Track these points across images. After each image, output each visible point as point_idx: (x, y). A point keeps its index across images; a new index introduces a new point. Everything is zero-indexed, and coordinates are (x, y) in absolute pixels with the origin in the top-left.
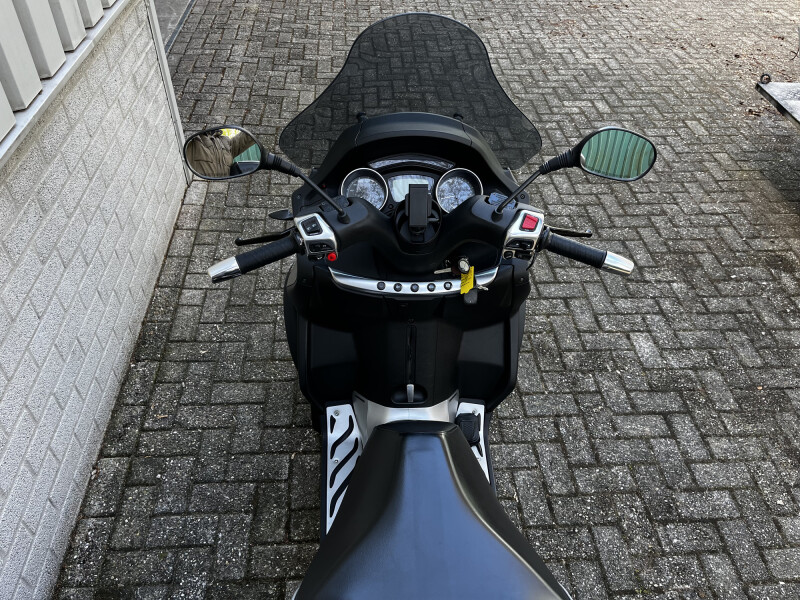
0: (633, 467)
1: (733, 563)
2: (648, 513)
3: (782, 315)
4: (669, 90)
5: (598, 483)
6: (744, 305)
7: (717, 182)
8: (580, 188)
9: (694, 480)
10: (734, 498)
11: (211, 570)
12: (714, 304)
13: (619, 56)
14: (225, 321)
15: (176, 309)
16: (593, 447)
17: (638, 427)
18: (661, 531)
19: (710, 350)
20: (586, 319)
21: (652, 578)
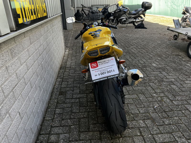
0: (155, 77)
1: (176, 86)
2: (159, 81)
3: (180, 60)
4: (152, 39)
5: (149, 79)
6: (172, 60)
7: (164, 48)
8: (138, 49)
9: (167, 78)
10: (175, 79)
11: (80, 89)
12: (166, 60)
13: (142, 36)
14: (75, 65)
15: (66, 65)
16: (147, 75)
17: (155, 73)
18: (161, 83)
19: (167, 65)
20: (142, 62)
21: (161, 88)
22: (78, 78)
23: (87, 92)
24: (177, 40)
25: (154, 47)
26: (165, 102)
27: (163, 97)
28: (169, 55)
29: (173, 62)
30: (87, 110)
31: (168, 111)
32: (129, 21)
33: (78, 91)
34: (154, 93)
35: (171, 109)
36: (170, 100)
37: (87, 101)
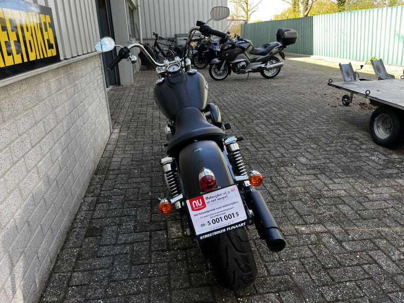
0: (304, 187)
1: (349, 206)
2: (312, 197)
3: (355, 149)
4: (300, 104)
5: (291, 192)
6: (340, 148)
7: (323, 122)
8: (270, 127)
9: (329, 188)
10: (346, 191)
11: (136, 221)
12: (328, 149)
13: (279, 97)
15: (110, 163)
16: (287, 183)
17: (304, 178)
18: (318, 201)
19: (329, 159)
20: (278, 155)
21: (317, 211)
22: (134, 194)
23: (152, 227)
24: (349, 106)
25: (304, 121)
26: (324, 245)
27: (322, 233)
28: (333, 137)
29: (343, 153)
30: (149, 272)
31: (332, 268)
32: (252, 67)
33: (131, 225)
34: (302, 225)
35: (339, 263)
36: (337, 239)
37: (150, 251)
